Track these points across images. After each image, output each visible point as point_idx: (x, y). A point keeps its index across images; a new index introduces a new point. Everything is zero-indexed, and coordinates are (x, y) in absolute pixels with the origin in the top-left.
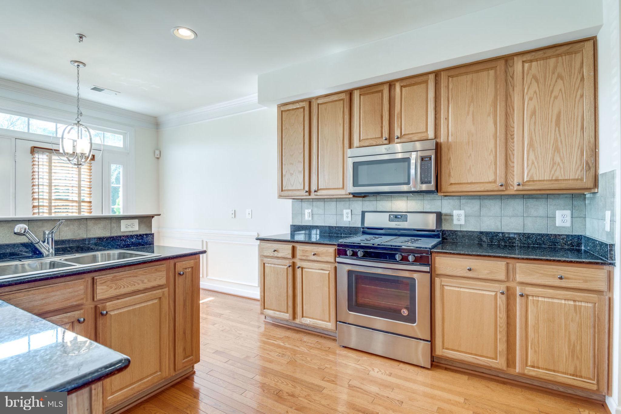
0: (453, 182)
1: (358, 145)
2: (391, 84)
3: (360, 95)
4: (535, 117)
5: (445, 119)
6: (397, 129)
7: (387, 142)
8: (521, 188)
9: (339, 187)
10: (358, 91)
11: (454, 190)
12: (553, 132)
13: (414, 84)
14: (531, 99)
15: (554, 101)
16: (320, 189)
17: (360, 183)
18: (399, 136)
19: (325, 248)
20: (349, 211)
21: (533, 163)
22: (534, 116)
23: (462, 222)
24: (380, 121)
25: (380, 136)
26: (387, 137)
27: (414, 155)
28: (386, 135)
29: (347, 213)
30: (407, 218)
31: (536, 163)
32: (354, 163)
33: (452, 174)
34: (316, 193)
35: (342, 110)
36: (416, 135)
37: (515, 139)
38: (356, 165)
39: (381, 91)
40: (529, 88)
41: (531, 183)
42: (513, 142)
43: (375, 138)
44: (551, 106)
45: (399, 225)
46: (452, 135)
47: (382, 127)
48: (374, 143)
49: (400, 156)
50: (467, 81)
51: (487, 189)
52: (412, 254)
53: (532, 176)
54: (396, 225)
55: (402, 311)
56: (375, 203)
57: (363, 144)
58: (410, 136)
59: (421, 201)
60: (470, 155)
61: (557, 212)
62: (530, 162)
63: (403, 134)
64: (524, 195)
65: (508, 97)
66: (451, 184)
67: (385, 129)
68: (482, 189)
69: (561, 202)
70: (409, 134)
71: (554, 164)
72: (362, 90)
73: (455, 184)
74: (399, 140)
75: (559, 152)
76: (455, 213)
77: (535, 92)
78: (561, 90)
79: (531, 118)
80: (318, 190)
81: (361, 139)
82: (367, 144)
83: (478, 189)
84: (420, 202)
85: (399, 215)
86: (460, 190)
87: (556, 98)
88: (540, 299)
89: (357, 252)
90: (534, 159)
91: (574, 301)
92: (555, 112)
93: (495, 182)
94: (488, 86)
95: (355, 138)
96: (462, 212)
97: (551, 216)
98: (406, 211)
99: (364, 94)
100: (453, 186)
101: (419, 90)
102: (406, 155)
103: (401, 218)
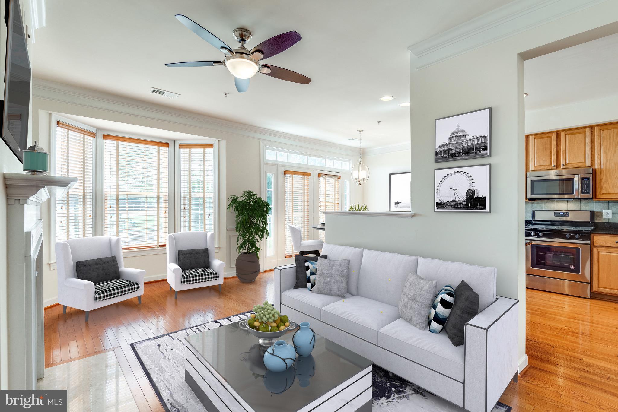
0: (604, 193)
1: (533, 169)
2: (558, 133)
3: (534, 139)
5: (598, 155)
6: (563, 160)
7: (555, 168)
10: (533, 137)
11: (605, 197)
13: (575, 134)
17: (535, 193)
18: (564, 164)
23: (610, 217)
24: (550, 155)
25: (550, 164)
26: (555, 164)
27: (576, 177)
28: (554, 163)
30: (568, 214)
32: (532, 180)
36: (577, 164)
38: (533, 182)
39: (551, 137)
43: (546, 165)
45: (562, 219)
46: (603, 164)
47: (551, 159)
48: (546, 168)
49: (565, 177)
52: (577, 234)
54: (560, 219)
55: (570, 267)
56: (542, 205)
57: (536, 168)
58: (572, 165)
63: (567, 163)
66: (602, 194)
67: (553, 160)
70: (572, 163)
72: (536, 136)
73: (606, 194)
74: (564, 167)
76: (605, 211)
81: (535, 165)
82: (540, 169)
84: (577, 204)
85: (561, 213)
86: (609, 197)
89: (538, 234)
95: (531, 164)
96: (610, 211)
98: (567, 210)
99: (537, 138)
100: (604, 195)
101: (579, 137)
102: (571, 177)
103: (563, 214)
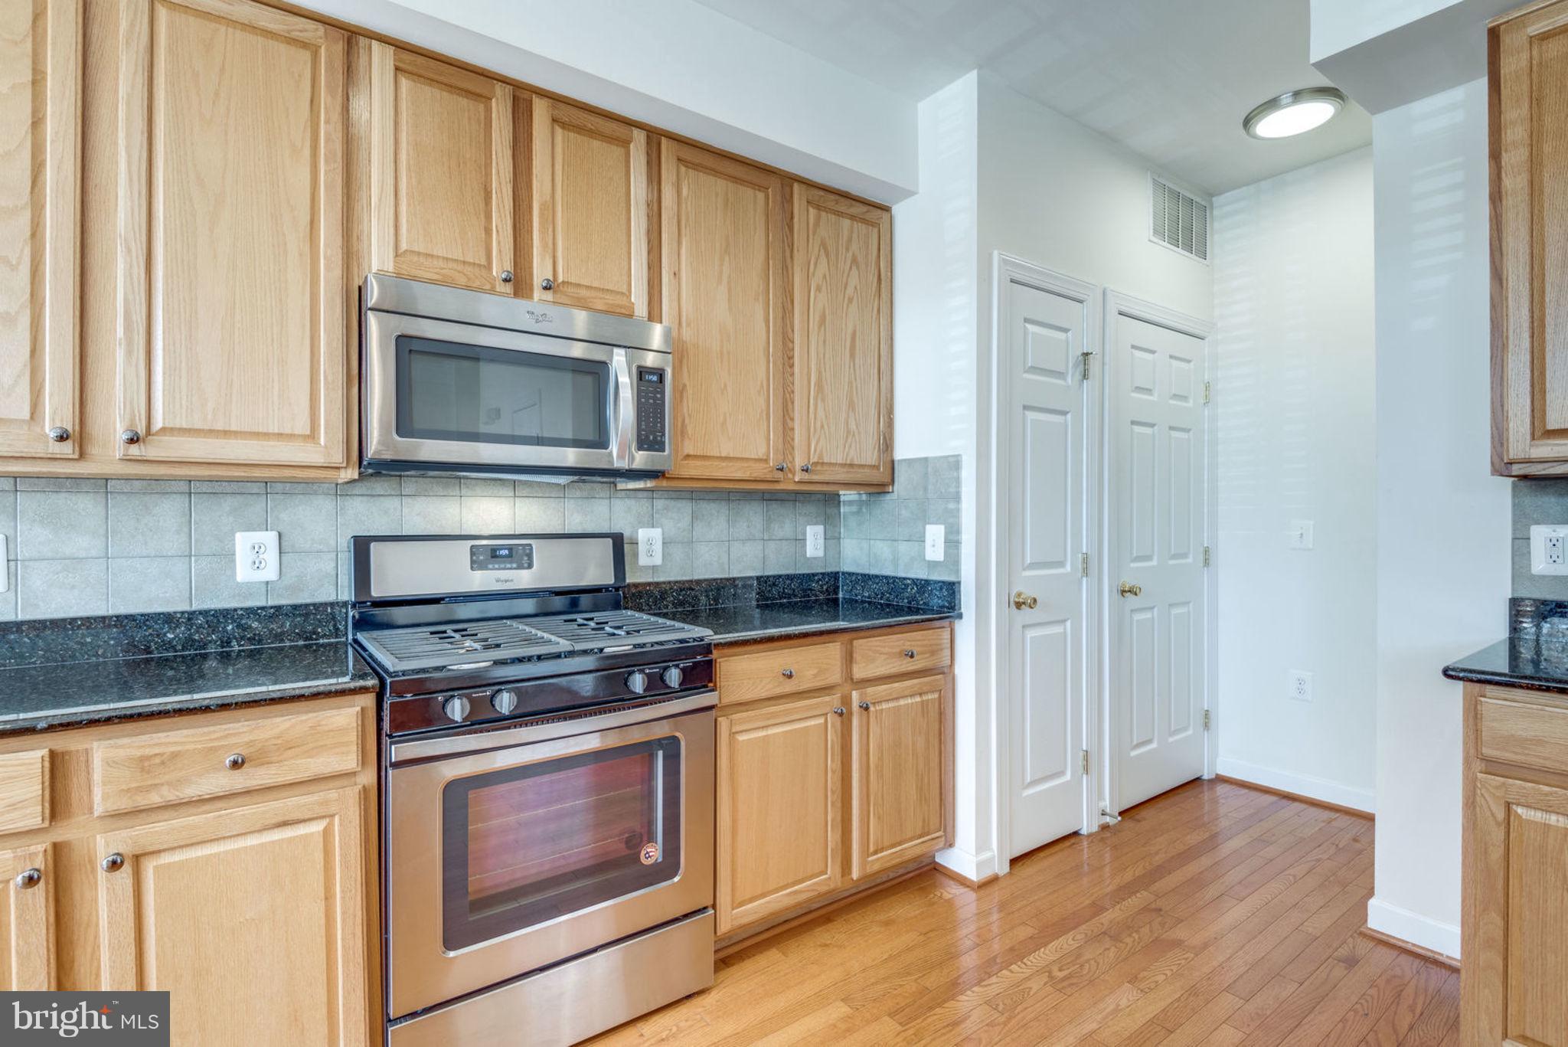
0: (692, 453)
1: (389, 267)
2: (519, 97)
4: (825, 330)
5: (672, 276)
6: (542, 259)
7: (509, 288)
8: (806, 477)
9: (288, 431)
10: (388, 49)
11: (694, 473)
12: (847, 367)
13: (591, 132)
14: (819, 289)
15: (848, 306)
16: (164, 430)
17: (421, 423)
18: (550, 280)
19: (304, 717)
20: (269, 538)
21: (822, 426)
22: (823, 328)
23: (658, 560)
24: (480, 205)
25: (484, 262)
26: (509, 266)
27: (618, 355)
29: (257, 549)
30: (530, 556)
31: (826, 427)
32: (399, 337)
33: (690, 430)
34: (135, 450)
35: (308, 95)
37: (797, 369)
39: (485, 99)
40: (816, 264)
41: (819, 468)
42: (792, 374)
43: (466, 263)
44: (844, 315)
45: (506, 581)
46: (688, 325)
47: (487, 228)
48: (464, 280)
49: (577, 351)
50: (717, 195)
51: (755, 475)
52: (671, 664)
53: (821, 456)
54: (497, 581)
55: (643, 853)
56: (392, 503)
58: (582, 292)
59: (557, 500)
60: (725, 386)
61: (808, 528)
62: (819, 424)
63: (561, 280)
64: (763, 492)
65: (786, 270)
66: (688, 456)
67: (498, 240)
68: (746, 475)
69: (811, 509)
70: (578, 285)
71: (848, 432)
72: (401, 57)
73: (696, 457)
75: (854, 410)
76: (643, 534)
77: (825, 277)
78: (856, 288)
79: (819, 328)
80: (148, 432)
81: (404, 246)
82: (432, 276)
83: (739, 475)
84: (553, 503)
85: (503, 547)
86: (707, 474)
87: (850, 300)
88: (884, 706)
89: (490, 699)
90: (824, 417)
91: (921, 694)
92: (850, 331)
93: (766, 461)
94: (755, 228)
96: (656, 534)
97: (800, 538)
98: (530, 533)
99: (409, 75)
100: (692, 463)
101: (607, 157)
102: (597, 354)
103: (510, 556)
